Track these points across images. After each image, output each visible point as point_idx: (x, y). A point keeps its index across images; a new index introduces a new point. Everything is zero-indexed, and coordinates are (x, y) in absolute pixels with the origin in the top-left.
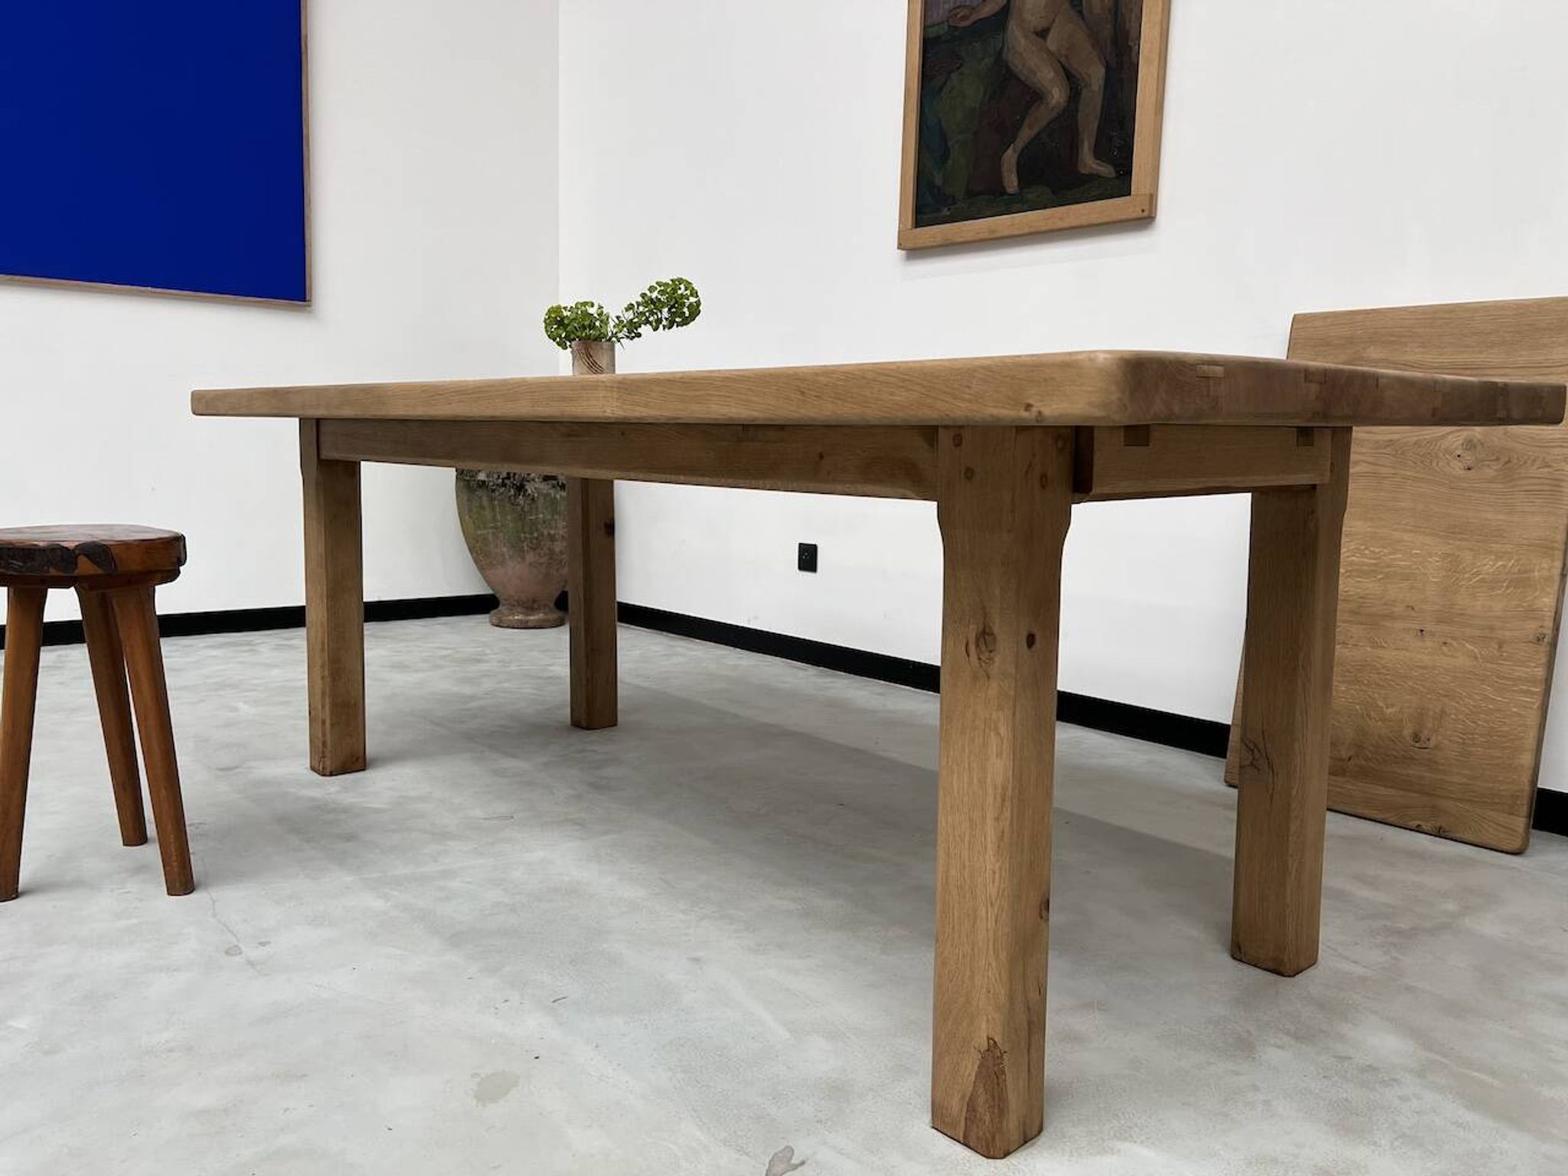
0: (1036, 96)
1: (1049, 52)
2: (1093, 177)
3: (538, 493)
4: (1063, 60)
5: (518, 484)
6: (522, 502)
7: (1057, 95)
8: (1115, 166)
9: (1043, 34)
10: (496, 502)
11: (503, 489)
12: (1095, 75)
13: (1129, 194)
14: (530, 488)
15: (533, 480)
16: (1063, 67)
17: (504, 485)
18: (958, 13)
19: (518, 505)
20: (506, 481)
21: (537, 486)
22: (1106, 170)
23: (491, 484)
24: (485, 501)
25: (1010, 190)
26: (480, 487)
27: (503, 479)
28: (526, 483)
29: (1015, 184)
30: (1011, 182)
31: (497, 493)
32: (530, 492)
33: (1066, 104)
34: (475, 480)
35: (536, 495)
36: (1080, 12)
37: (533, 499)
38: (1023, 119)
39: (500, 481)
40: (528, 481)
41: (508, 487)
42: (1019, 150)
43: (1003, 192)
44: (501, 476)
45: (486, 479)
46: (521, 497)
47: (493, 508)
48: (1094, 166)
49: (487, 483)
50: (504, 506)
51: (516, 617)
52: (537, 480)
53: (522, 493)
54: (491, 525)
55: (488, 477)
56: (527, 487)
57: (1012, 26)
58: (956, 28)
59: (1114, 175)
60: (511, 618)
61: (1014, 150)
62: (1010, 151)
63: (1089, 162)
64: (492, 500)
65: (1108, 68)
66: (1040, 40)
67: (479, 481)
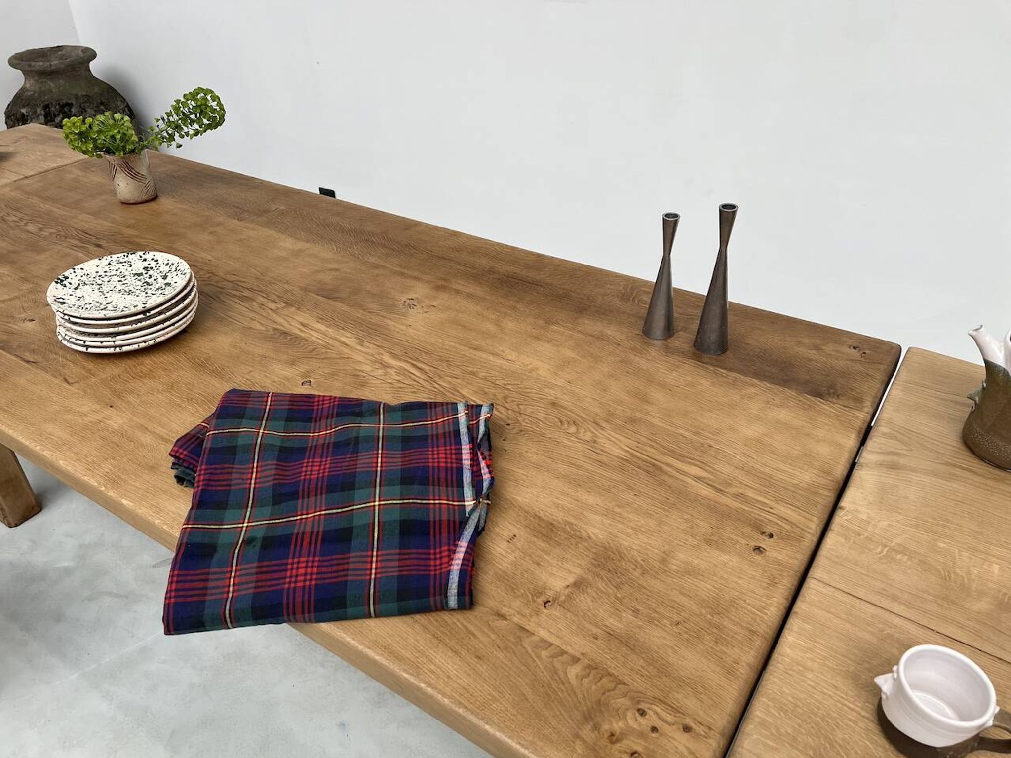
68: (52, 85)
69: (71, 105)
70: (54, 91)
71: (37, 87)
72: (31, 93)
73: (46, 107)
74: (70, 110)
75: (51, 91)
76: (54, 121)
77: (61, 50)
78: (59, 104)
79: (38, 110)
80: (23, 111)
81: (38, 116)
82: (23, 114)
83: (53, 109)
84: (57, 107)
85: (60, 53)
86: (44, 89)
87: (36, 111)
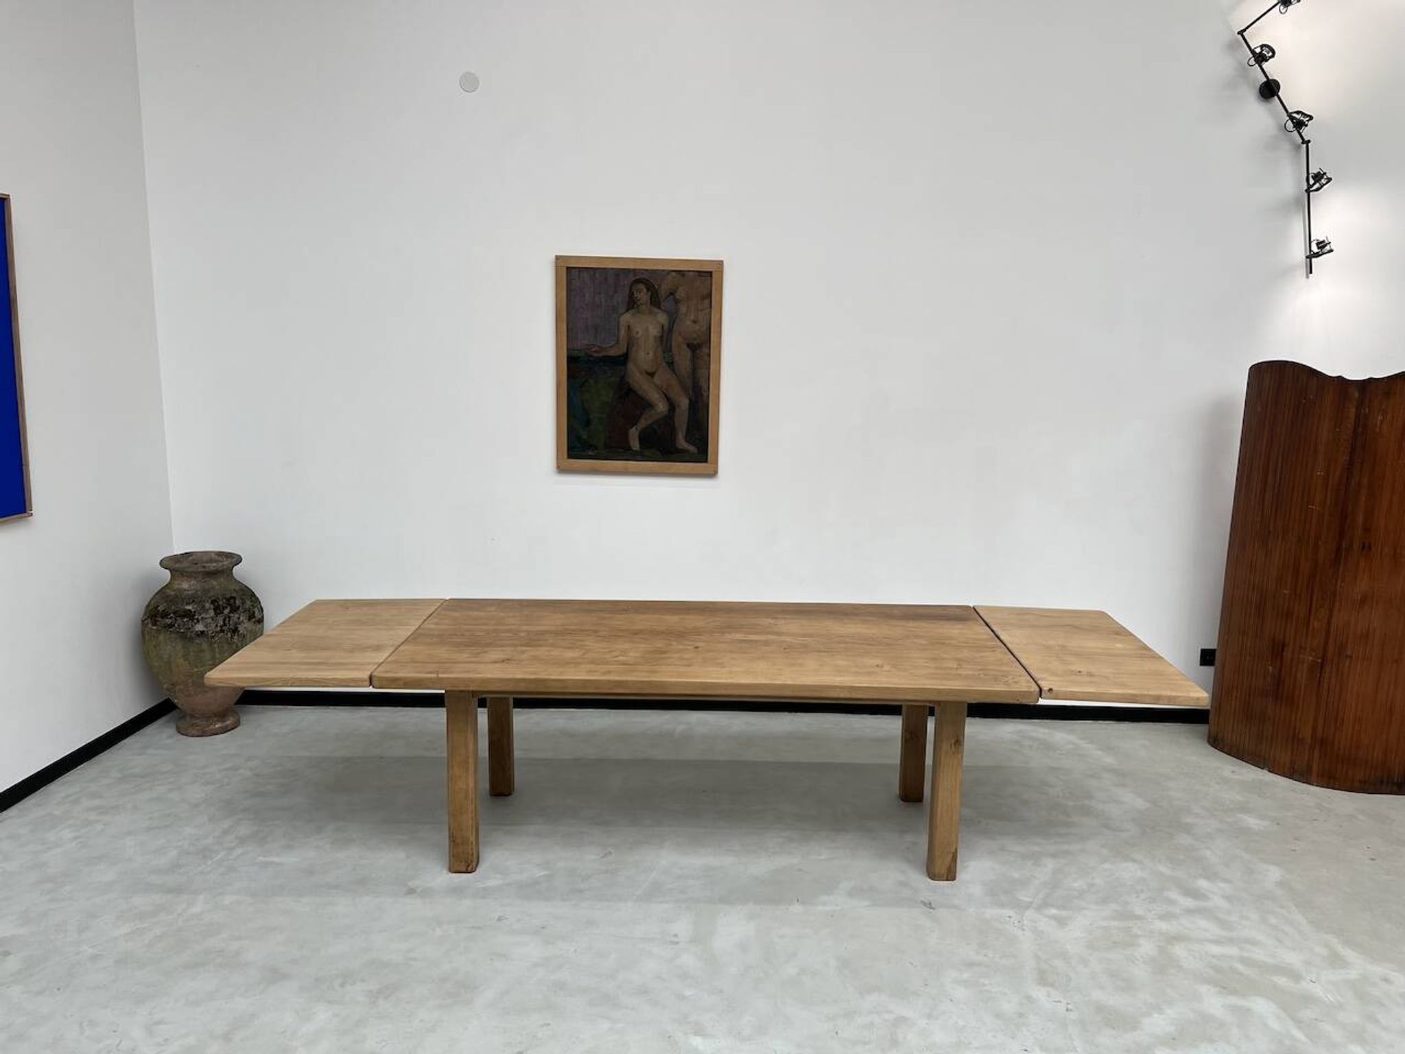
0: (650, 405)
1: (655, 385)
2: (684, 451)
3: (247, 631)
4: (665, 391)
5: (233, 628)
6: (236, 641)
7: (662, 407)
8: (698, 448)
9: (652, 375)
10: (215, 646)
11: (222, 634)
12: (684, 403)
13: (706, 461)
14: (241, 629)
15: (242, 621)
16: (666, 396)
17: (222, 631)
18: (592, 348)
19: (234, 642)
20: (224, 628)
21: (245, 626)
22: (692, 448)
23: (210, 632)
24: (205, 646)
25: (634, 449)
26: (198, 635)
27: (221, 627)
28: (239, 626)
29: (638, 446)
30: (635, 445)
31: (216, 639)
32: (241, 632)
33: (666, 413)
34: (192, 632)
35: (245, 633)
36: (673, 371)
37: (244, 636)
38: (642, 414)
39: (219, 629)
40: (239, 624)
41: (226, 632)
42: (639, 429)
43: (629, 449)
44: (219, 625)
45: (205, 629)
46: (236, 637)
47: (213, 650)
48: (686, 446)
49: (206, 632)
50: (223, 647)
51: (217, 726)
52: (245, 621)
53: (236, 634)
54: (210, 663)
55: (206, 627)
56: (239, 629)
57: (630, 366)
58: (591, 356)
59: (696, 451)
60: (212, 727)
61: (636, 429)
62: (634, 429)
63: (682, 443)
64: (211, 644)
65: (690, 400)
66: (649, 377)
67: (197, 632)
68: (215, 583)
69: (234, 598)
70: (218, 587)
71: (198, 587)
72: (193, 592)
73: (213, 602)
74: (235, 603)
75: (213, 588)
76: (223, 613)
77: (190, 556)
78: (225, 598)
79: (207, 605)
80: (189, 607)
81: (208, 610)
82: (189, 610)
83: (221, 603)
84: (224, 601)
85: (191, 558)
86: (207, 587)
87: (204, 606)
